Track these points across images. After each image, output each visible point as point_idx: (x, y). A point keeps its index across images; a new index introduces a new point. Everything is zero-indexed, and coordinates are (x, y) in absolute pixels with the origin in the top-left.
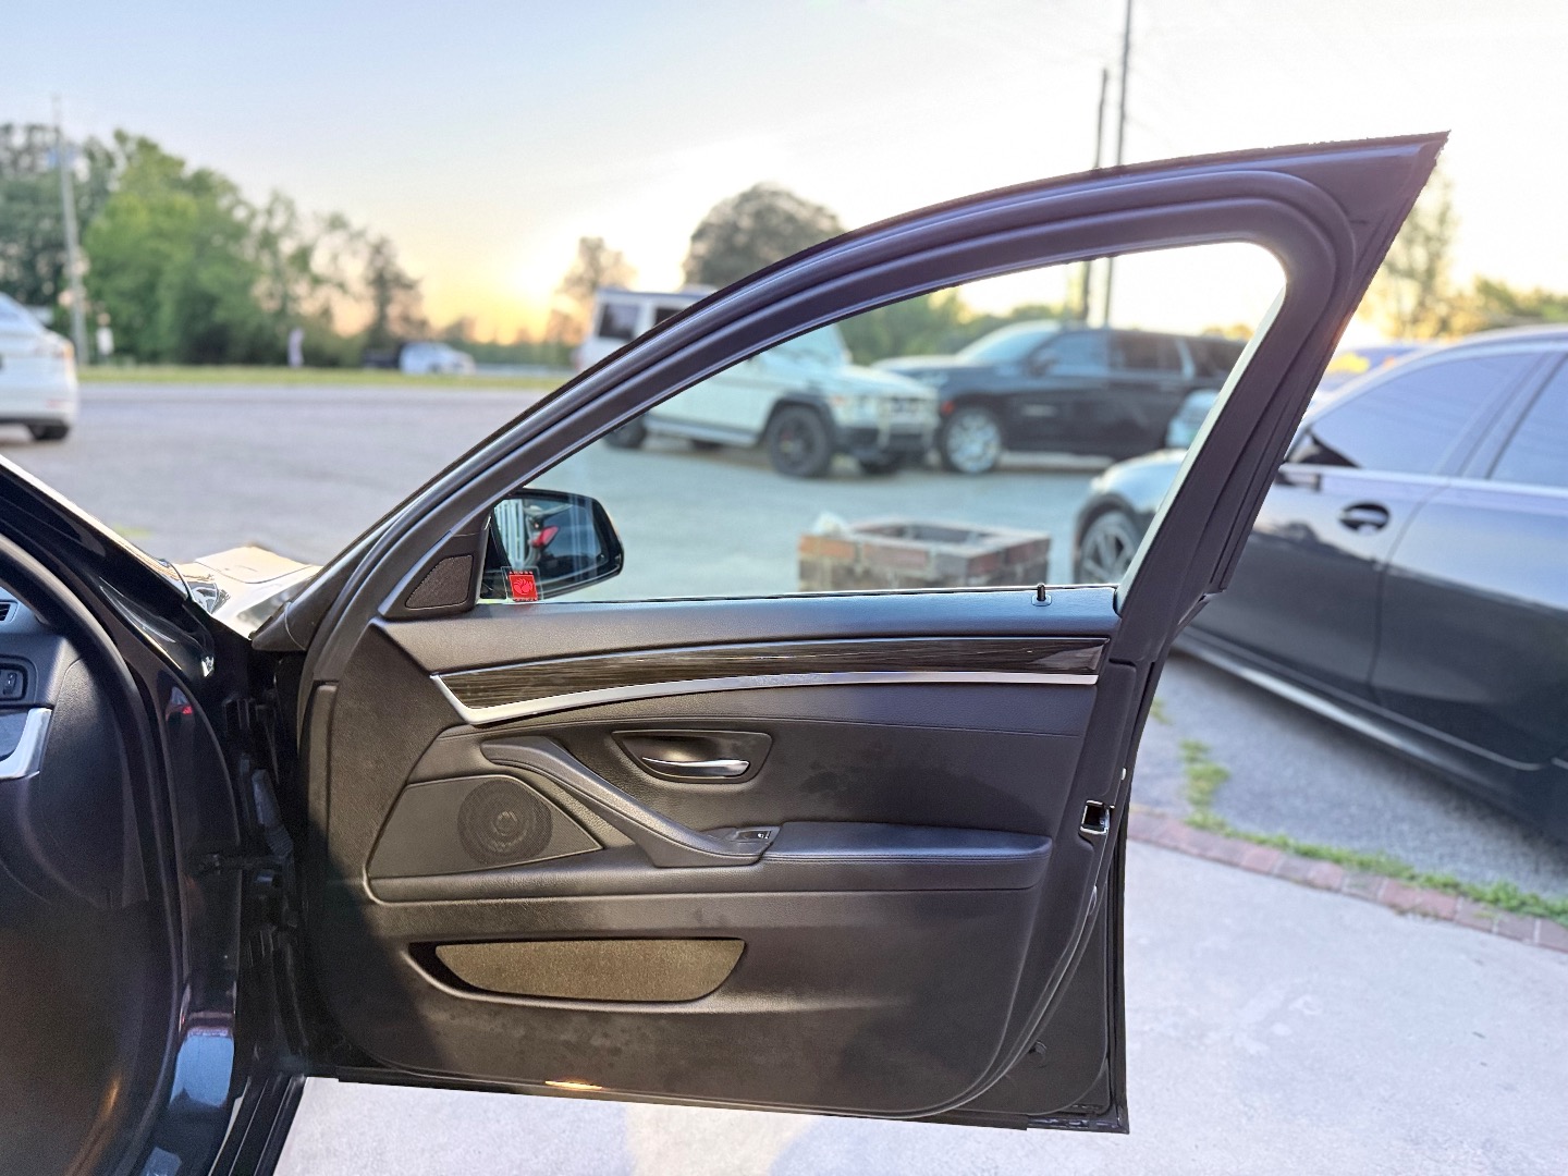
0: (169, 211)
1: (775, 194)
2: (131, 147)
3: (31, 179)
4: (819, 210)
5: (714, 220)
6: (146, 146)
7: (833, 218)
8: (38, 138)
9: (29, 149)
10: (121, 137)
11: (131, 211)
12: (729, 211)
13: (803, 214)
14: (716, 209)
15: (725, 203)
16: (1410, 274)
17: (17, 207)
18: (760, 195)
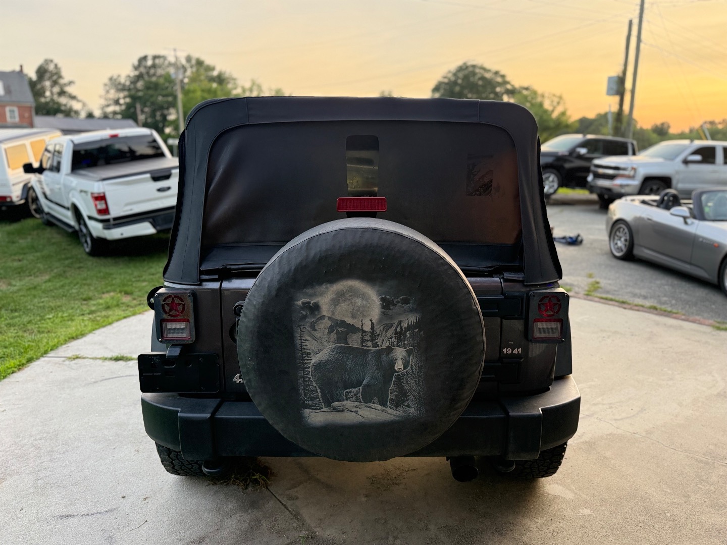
0: (209, 91)
1: (474, 66)
2: (194, 62)
3: (154, 79)
4: (496, 73)
5: (446, 81)
6: (200, 63)
7: (503, 76)
8: (157, 61)
9: (154, 66)
10: (189, 59)
11: (194, 91)
12: (450, 75)
13: (488, 75)
14: (445, 77)
15: (449, 72)
17: (151, 92)
18: (467, 67)
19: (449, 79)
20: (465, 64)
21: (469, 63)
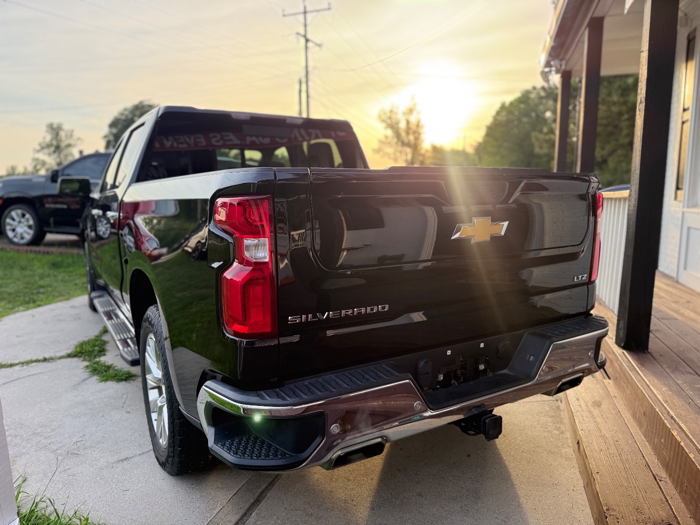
1: (150, 106)
5: (123, 118)
12: (127, 113)
14: (122, 114)
15: (125, 110)
16: (408, 145)
18: (143, 107)
19: (127, 116)
20: (141, 103)
21: (146, 103)
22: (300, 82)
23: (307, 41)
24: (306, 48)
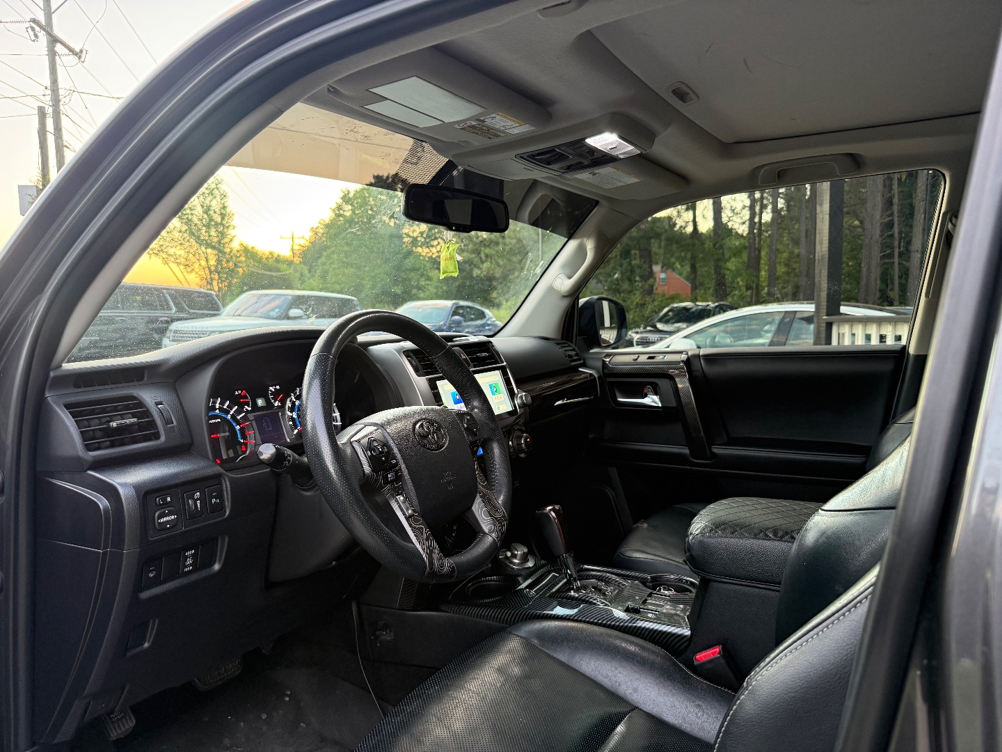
22: (42, 114)
23: (54, 40)
24: (52, 54)
